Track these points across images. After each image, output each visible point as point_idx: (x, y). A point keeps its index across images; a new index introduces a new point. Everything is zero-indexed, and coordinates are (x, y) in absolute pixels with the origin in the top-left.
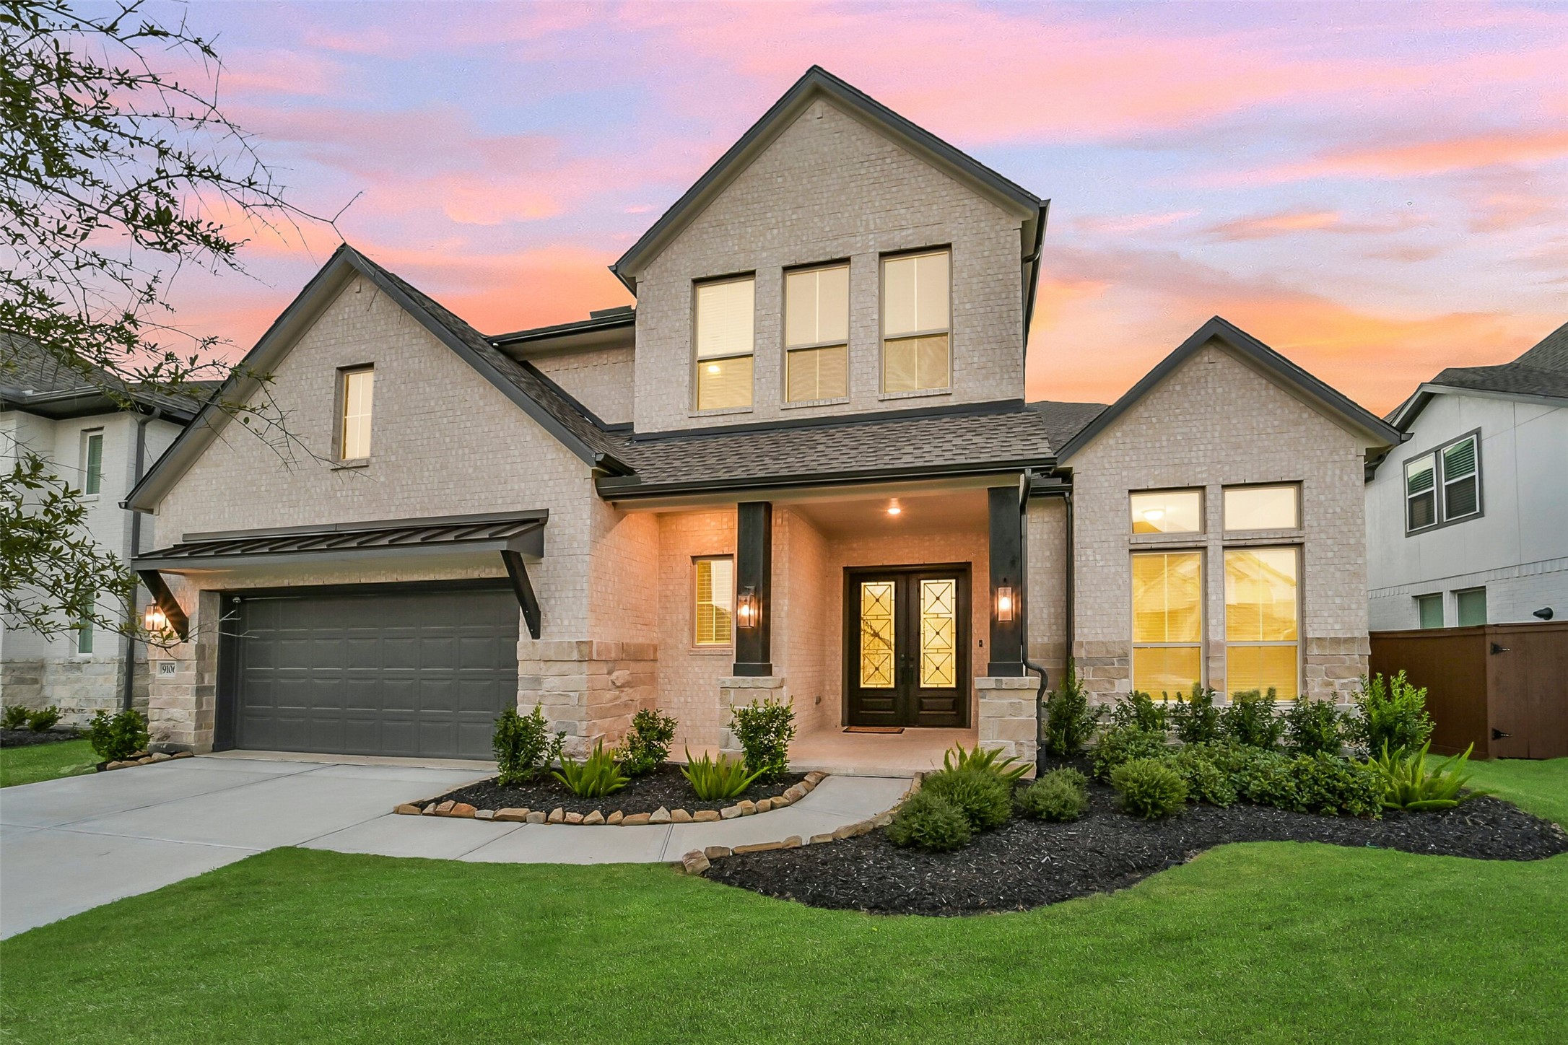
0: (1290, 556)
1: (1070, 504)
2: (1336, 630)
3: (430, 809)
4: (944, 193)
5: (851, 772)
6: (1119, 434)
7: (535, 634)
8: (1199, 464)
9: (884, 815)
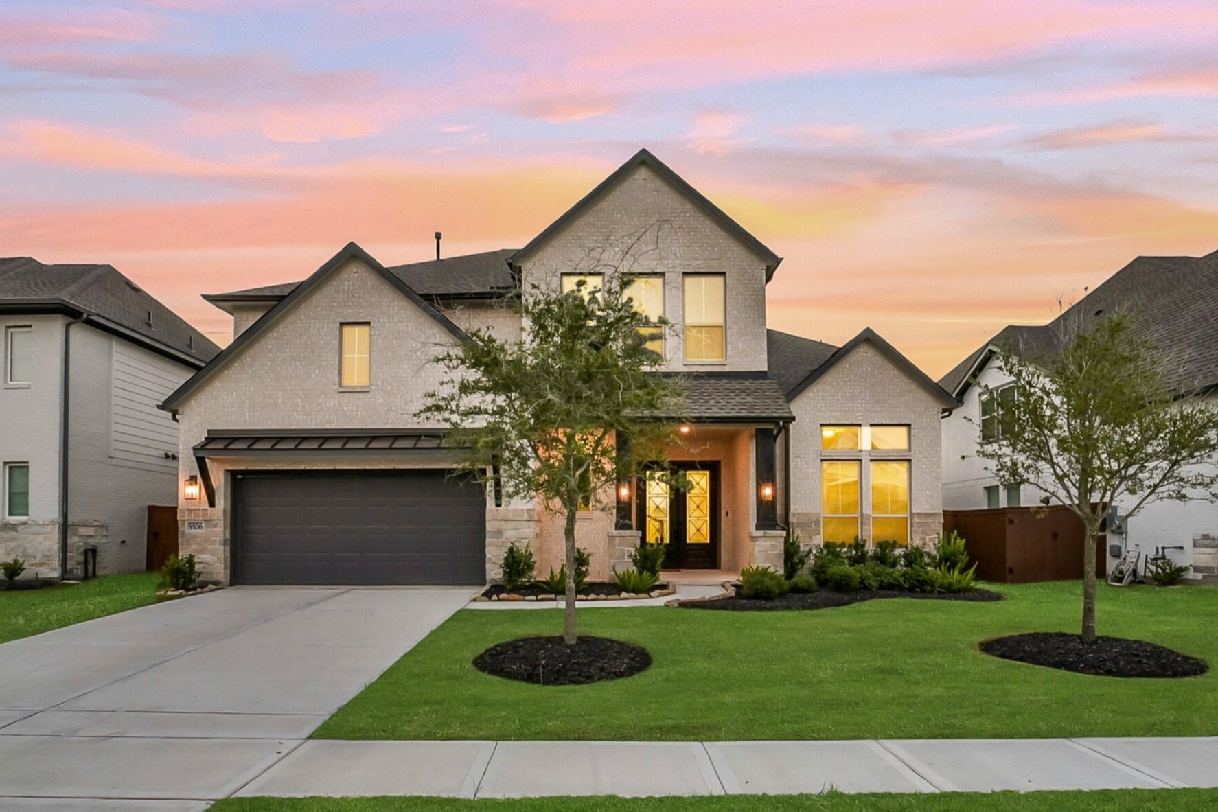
0: (904, 466)
2: (927, 508)
3: (495, 598)
4: (721, 241)
6: (815, 390)
7: (499, 503)
8: (858, 411)
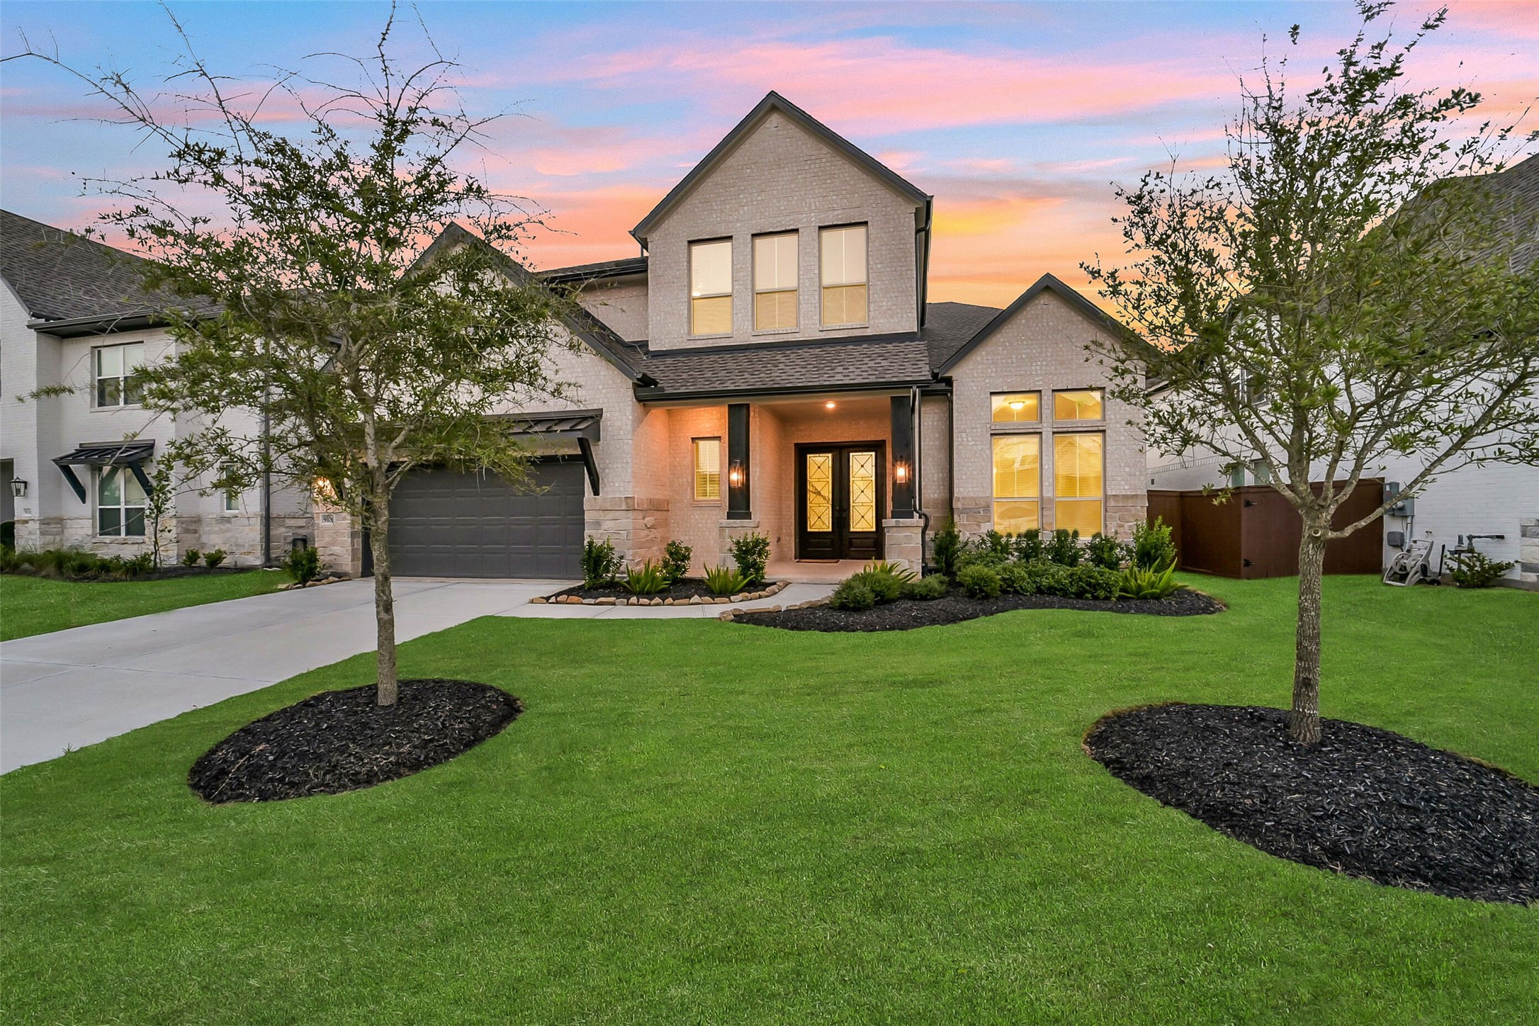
0: (1098, 438)
1: (951, 402)
2: (1125, 489)
3: (553, 600)
4: (862, 186)
5: (805, 581)
6: (984, 353)
7: (596, 493)
8: (1037, 375)
9: (826, 598)
